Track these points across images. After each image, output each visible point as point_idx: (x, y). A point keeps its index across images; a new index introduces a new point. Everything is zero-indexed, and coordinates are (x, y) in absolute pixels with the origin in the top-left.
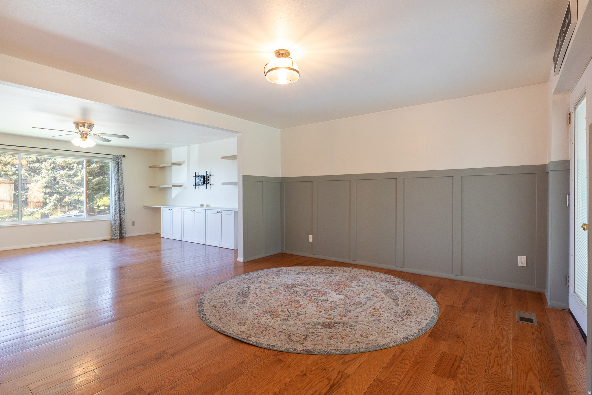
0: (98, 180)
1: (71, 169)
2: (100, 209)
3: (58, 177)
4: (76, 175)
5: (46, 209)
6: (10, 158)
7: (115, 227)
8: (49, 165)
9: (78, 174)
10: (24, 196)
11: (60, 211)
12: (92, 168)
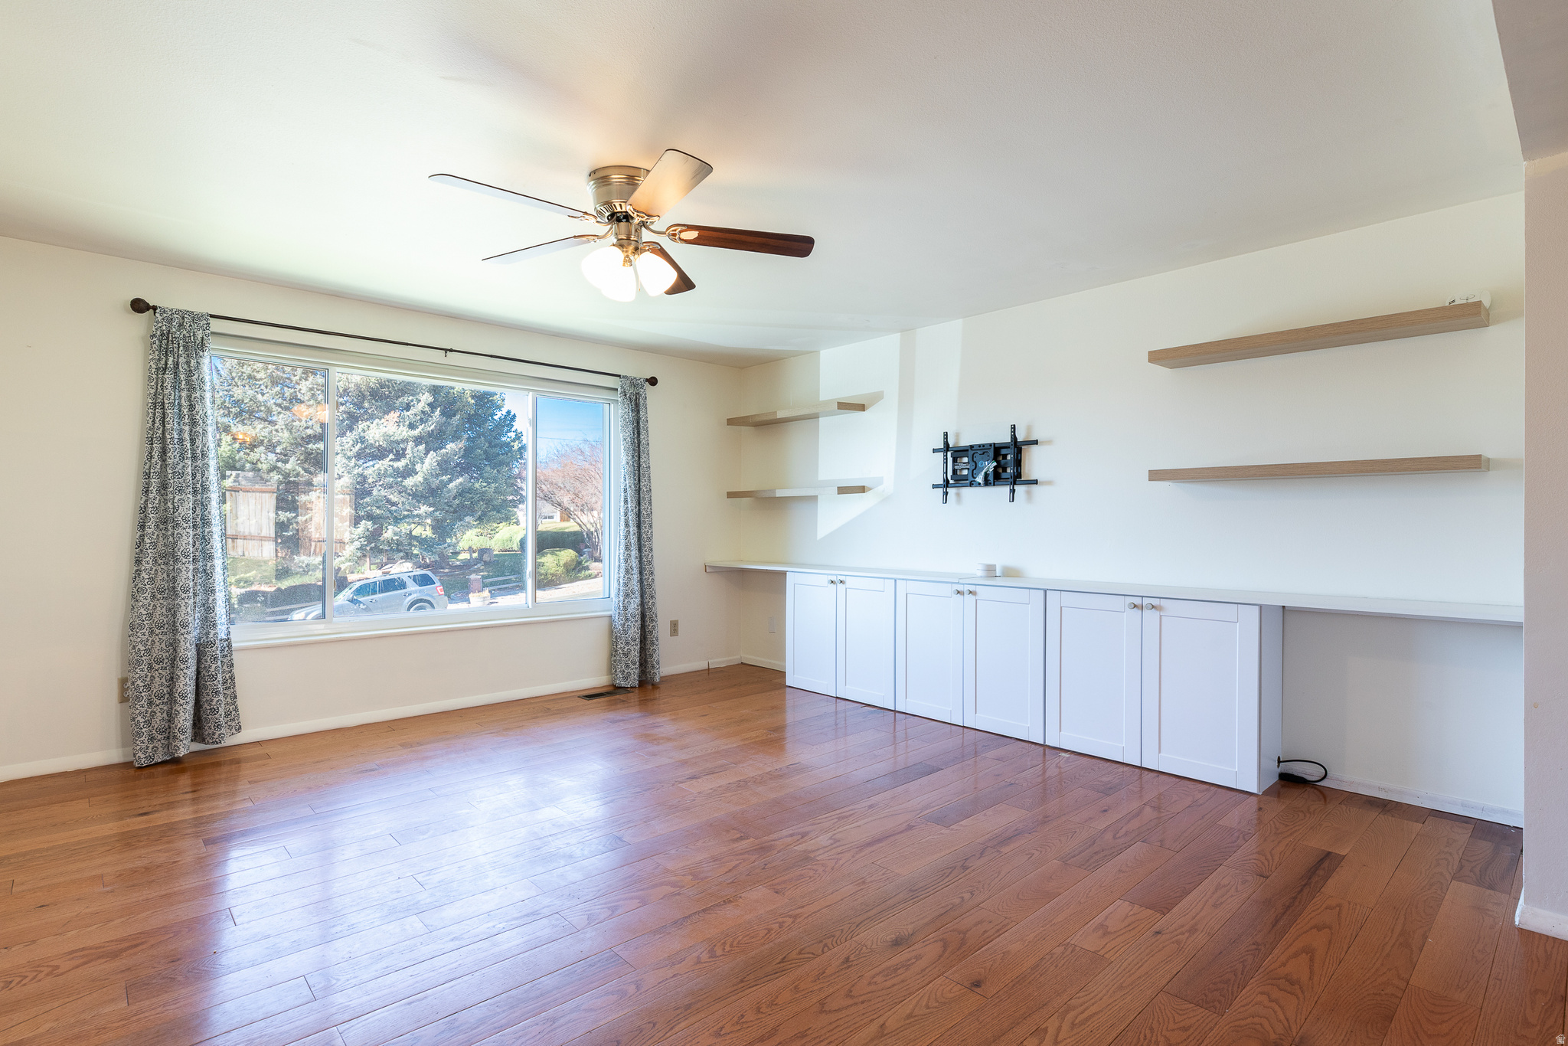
0: (461, 484)
1: (399, 456)
2: (459, 560)
3: (371, 477)
4: (409, 472)
5: (343, 558)
6: (264, 428)
7: (627, 643)
8: (350, 444)
9: (416, 467)
10: (295, 525)
11: (371, 564)
12: (447, 453)
